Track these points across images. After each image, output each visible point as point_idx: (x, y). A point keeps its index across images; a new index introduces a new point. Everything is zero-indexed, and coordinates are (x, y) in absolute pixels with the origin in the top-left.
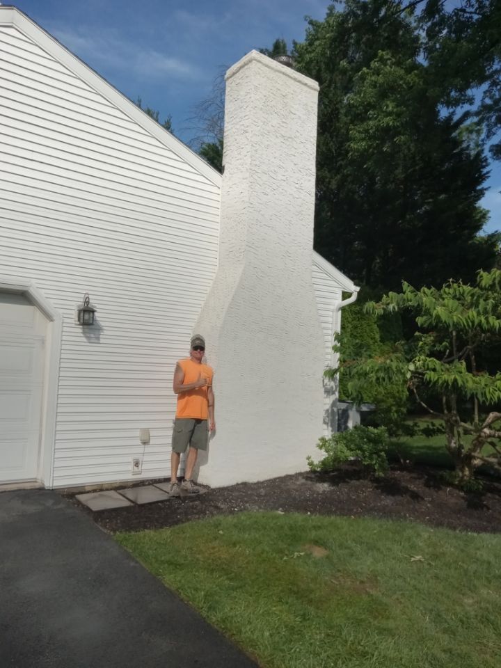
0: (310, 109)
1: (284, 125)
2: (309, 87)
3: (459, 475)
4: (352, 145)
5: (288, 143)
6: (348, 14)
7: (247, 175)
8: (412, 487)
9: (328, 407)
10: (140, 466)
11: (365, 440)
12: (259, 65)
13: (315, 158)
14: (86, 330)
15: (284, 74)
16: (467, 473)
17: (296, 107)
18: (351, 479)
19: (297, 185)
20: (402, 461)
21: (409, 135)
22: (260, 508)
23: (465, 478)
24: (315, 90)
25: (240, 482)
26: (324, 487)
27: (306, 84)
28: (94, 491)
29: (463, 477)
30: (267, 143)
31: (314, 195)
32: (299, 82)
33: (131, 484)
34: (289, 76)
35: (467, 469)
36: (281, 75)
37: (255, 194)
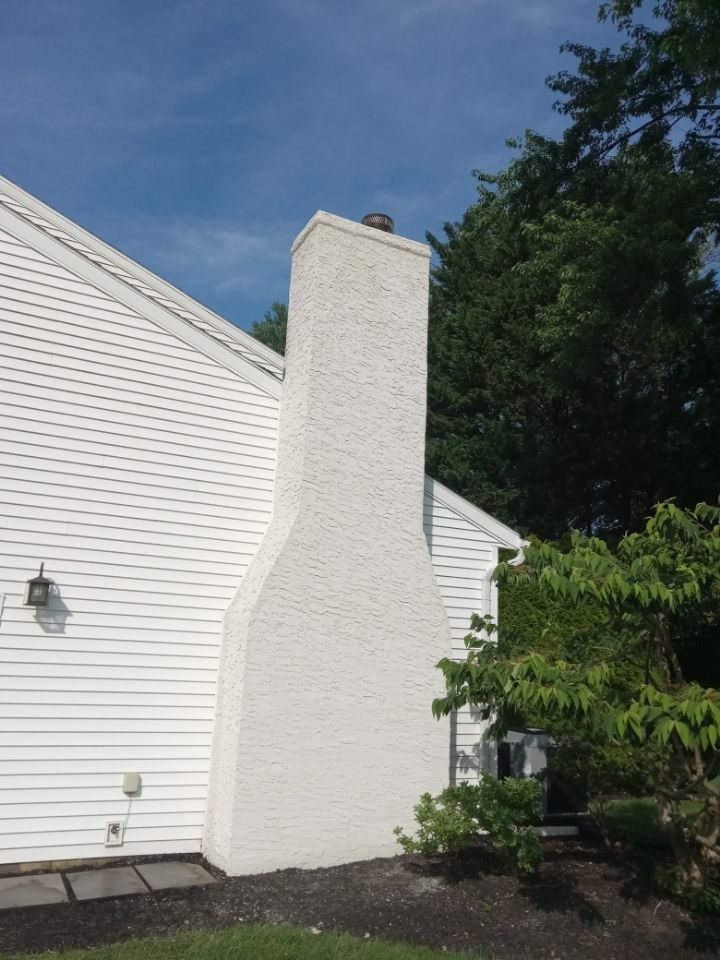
0: (415, 282)
1: (371, 306)
2: (414, 253)
3: (682, 876)
4: (539, 332)
5: (378, 330)
6: (530, 159)
7: (306, 378)
8: (593, 897)
9: (478, 739)
10: (121, 832)
11: (495, 801)
12: (328, 229)
13: (426, 350)
14: (43, 612)
15: (369, 238)
16: (697, 874)
17: (389, 280)
18: (487, 873)
19: (394, 391)
20: (608, 842)
21: (600, 309)
22: (287, 919)
23: (694, 884)
24: (424, 256)
25: (283, 867)
26: (431, 885)
27: (408, 250)
28: (34, 872)
29: (689, 882)
30: (341, 332)
31: (424, 402)
32: (397, 247)
33: (104, 862)
34: (378, 240)
35: (695, 866)
36: (366, 240)
37: (320, 405)
